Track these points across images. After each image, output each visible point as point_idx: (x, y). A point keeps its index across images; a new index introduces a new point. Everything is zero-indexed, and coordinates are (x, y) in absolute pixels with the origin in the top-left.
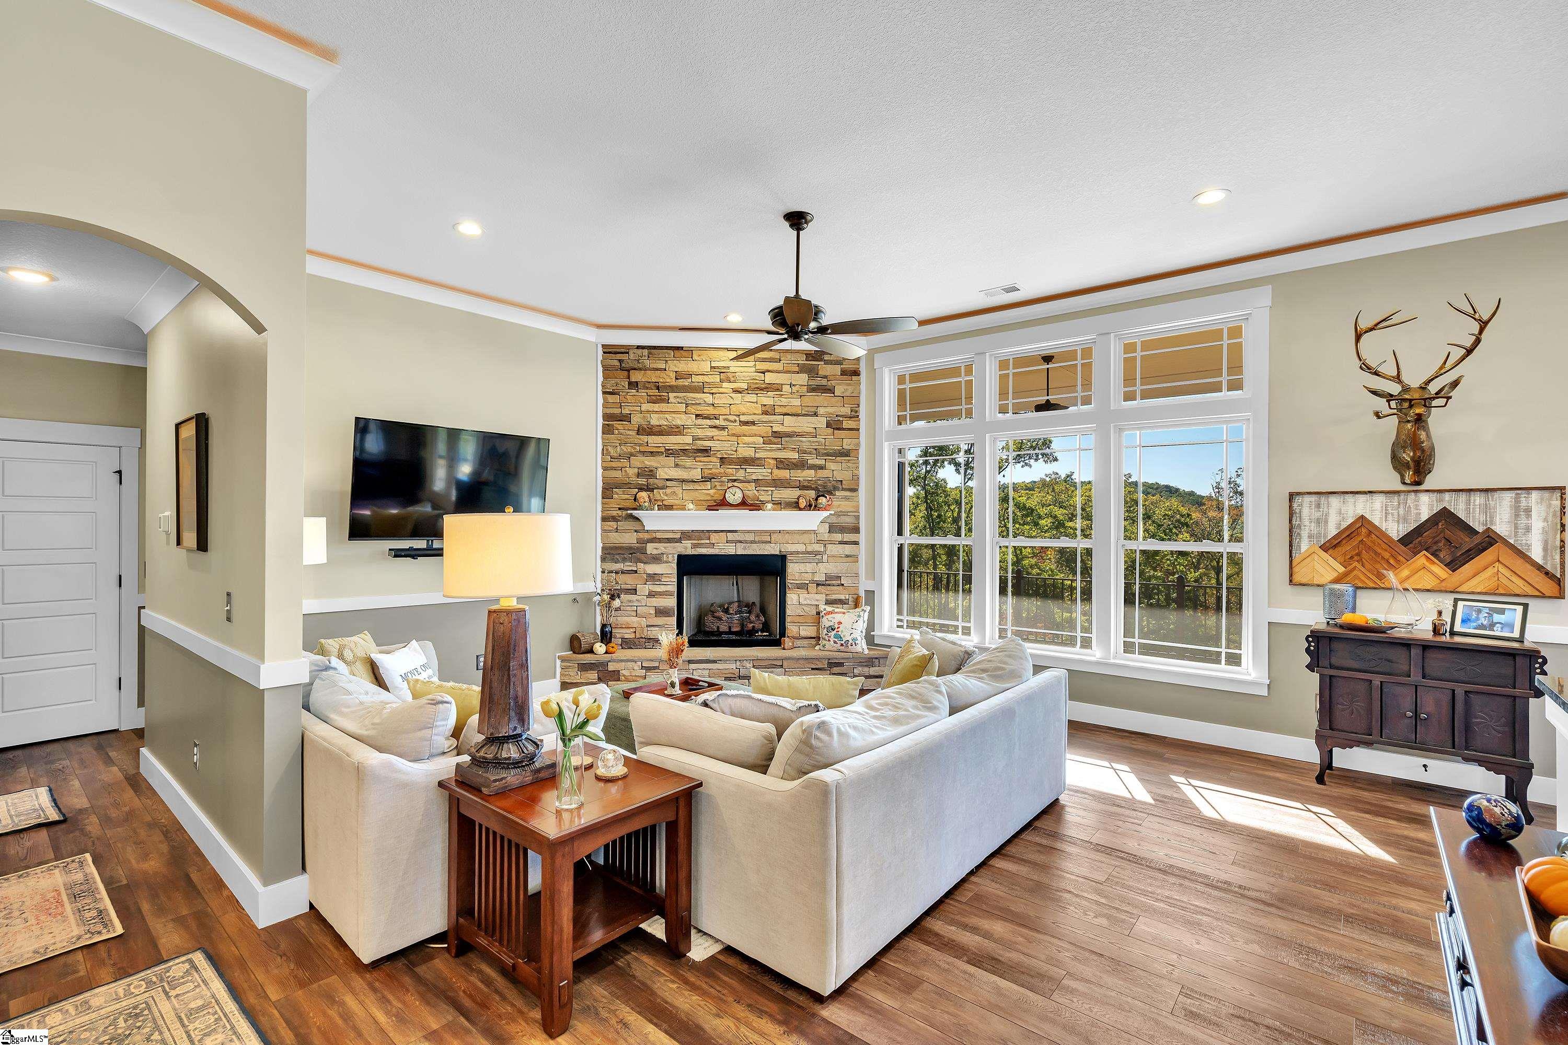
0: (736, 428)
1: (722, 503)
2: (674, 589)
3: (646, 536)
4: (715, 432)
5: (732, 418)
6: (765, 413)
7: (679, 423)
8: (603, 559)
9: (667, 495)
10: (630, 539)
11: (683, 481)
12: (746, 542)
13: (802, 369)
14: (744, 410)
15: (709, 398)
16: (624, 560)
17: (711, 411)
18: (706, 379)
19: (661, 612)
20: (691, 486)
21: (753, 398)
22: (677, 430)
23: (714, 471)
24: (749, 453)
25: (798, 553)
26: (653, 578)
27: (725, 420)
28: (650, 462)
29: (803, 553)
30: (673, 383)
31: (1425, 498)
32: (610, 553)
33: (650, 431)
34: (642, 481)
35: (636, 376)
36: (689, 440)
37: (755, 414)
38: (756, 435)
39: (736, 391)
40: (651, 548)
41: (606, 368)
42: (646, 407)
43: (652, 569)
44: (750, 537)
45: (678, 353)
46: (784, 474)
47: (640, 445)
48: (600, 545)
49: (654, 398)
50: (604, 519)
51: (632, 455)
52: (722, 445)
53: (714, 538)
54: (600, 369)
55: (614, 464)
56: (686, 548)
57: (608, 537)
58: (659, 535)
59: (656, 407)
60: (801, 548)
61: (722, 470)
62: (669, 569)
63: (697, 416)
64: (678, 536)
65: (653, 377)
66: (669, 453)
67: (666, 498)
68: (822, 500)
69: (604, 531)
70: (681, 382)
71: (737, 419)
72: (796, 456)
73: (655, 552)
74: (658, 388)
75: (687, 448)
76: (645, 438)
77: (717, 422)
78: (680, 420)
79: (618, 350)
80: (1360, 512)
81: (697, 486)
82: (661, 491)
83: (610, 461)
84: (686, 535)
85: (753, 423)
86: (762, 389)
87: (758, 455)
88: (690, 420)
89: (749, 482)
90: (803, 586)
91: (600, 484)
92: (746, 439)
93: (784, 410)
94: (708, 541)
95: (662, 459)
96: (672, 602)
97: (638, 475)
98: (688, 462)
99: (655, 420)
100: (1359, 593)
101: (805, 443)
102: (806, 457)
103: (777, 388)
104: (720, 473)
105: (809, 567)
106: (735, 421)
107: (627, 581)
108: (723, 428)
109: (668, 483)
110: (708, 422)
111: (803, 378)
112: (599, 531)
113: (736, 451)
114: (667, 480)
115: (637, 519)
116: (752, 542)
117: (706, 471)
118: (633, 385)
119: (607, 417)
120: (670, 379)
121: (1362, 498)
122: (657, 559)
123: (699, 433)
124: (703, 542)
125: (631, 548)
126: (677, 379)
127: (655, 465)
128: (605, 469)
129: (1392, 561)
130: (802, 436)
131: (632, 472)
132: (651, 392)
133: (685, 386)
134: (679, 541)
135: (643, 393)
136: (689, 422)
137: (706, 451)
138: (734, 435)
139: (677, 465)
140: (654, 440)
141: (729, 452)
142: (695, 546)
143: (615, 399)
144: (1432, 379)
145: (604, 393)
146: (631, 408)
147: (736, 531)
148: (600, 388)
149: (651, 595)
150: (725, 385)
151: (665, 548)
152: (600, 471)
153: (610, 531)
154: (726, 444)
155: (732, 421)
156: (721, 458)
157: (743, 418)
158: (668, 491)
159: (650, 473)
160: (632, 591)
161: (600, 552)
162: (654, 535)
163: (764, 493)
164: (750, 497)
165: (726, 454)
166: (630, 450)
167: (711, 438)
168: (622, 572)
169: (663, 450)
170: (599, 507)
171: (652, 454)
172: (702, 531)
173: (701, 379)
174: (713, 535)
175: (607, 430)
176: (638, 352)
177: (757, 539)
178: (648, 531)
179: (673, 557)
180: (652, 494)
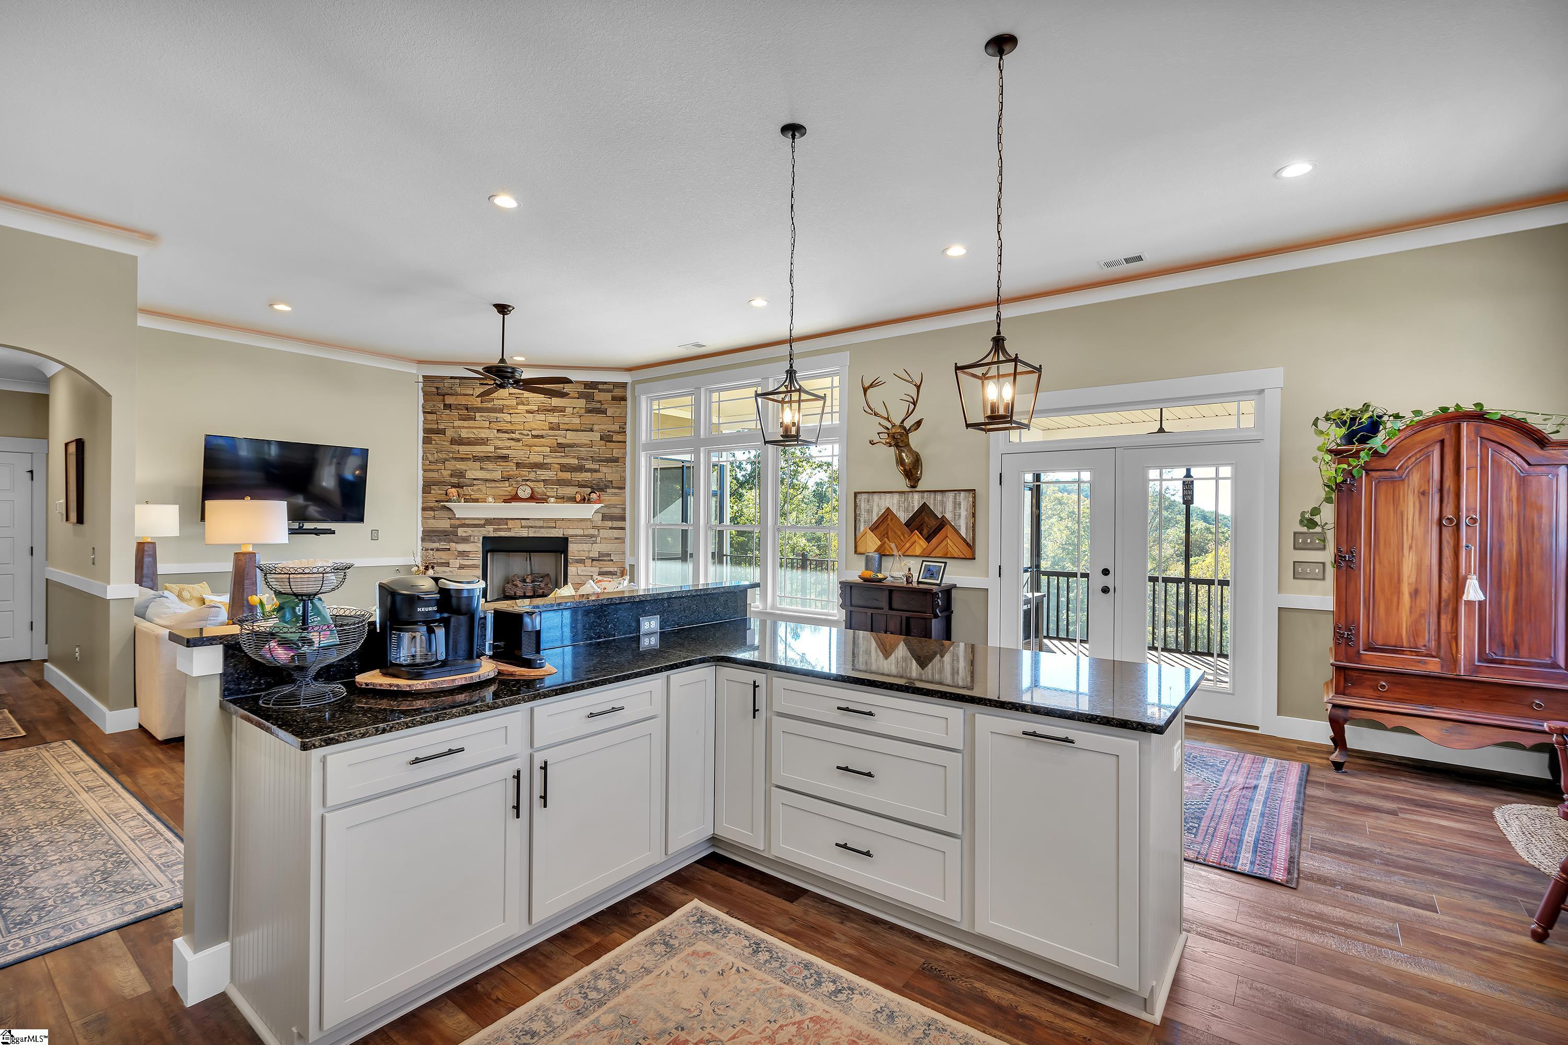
0: (528, 440)
1: (515, 498)
2: (480, 563)
3: (457, 522)
4: (512, 443)
5: (525, 432)
6: (551, 429)
7: (483, 436)
8: (423, 540)
9: (474, 491)
10: (444, 524)
11: (487, 480)
12: (536, 527)
13: (581, 396)
14: (535, 427)
15: (507, 418)
16: (440, 541)
17: (509, 427)
18: (505, 402)
20: (493, 484)
21: (542, 417)
22: (484, 442)
23: (511, 473)
24: (539, 459)
25: (577, 536)
26: (463, 554)
27: (520, 434)
28: (460, 466)
29: (581, 536)
30: (479, 405)
31: (916, 496)
32: (429, 535)
33: (460, 442)
34: (455, 480)
35: (449, 400)
36: (491, 449)
37: (543, 430)
38: (544, 446)
39: (528, 412)
40: (461, 532)
41: (426, 394)
42: (457, 423)
43: (462, 547)
44: (540, 524)
46: (567, 475)
47: (453, 452)
48: (421, 529)
49: (464, 416)
50: (424, 509)
51: (446, 460)
52: (518, 453)
53: (510, 523)
54: (421, 394)
55: (432, 467)
56: (489, 532)
57: (427, 523)
58: (467, 522)
59: (465, 424)
60: (580, 532)
61: (517, 473)
62: (476, 548)
63: (498, 430)
64: (482, 522)
65: (463, 401)
66: (476, 459)
67: (473, 493)
68: (594, 496)
69: (424, 518)
70: (489, 405)
71: (530, 433)
72: (576, 462)
73: (464, 534)
74: (467, 409)
75: (490, 455)
76: (456, 447)
77: (514, 436)
78: (484, 434)
79: (435, 380)
80: (888, 505)
81: (497, 485)
82: (468, 488)
83: (429, 465)
84: (489, 522)
85: (542, 437)
86: (549, 411)
87: (545, 461)
88: (492, 434)
89: (538, 481)
90: (581, 561)
91: (421, 483)
92: (537, 449)
93: (567, 427)
94: (506, 527)
95: (470, 463)
96: (479, 572)
97: (451, 476)
98: (490, 466)
99: (464, 434)
100: (884, 558)
101: (583, 452)
102: (584, 462)
103: (562, 410)
104: (516, 475)
105: (586, 547)
106: (528, 435)
107: (442, 556)
108: (518, 440)
109: (475, 482)
110: (507, 435)
111: (582, 403)
112: (420, 519)
113: (528, 458)
114: (474, 479)
115: (449, 509)
116: (541, 527)
117: (504, 472)
118: (448, 407)
119: (426, 431)
120: (477, 402)
121: (888, 495)
122: (465, 540)
123: (499, 444)
124: (502, 527)
125: (445, 531)
126: (482, 402)
127: (464, 467)
128: (425, 470)
129: (902, 538)
130: (581, 447)
131: (446, 473)
132: (461, 412)
133: (488, 407)
134: (483, 526)
135: (455, 413)
136: (492, 436)
137: (505, 458)
138: (526, 445)
139: (482, 469)
140: (463, 449)
141: (523, 459)
142: (495, 530)
143: (434, 417)
144: (905, 419)
145: (424, 412)
146: (446, 424)
147: (528, 519)
148: (421, 409)
149: (462, 567)
150: (519, 407)
151: (472, 531)
152: (421, 472)
153: (429, 518)
154: (522, 453)
155: (525, 435)
156: (517, 463)
157: (534, 433)
158: (475, 488)
159: (461, 474)
160: (447, 564)
161: (420, 535)
162: (464, 522)
163: (549, 490)
164: (538, 493)
165: (521, 460)
166: (444, 456)
167: (509, 448)
168: (438, 550)
169: (471, 457)
170: (420, 500)
171: (462, 459)
172: (502, 519)
173: (501, 402)
174: (509, 522)
175: (426, 441)
176: (452, 381)
177: (545, 525)
178: (458, 519)
179: (479, 538)
180: (460, 490)
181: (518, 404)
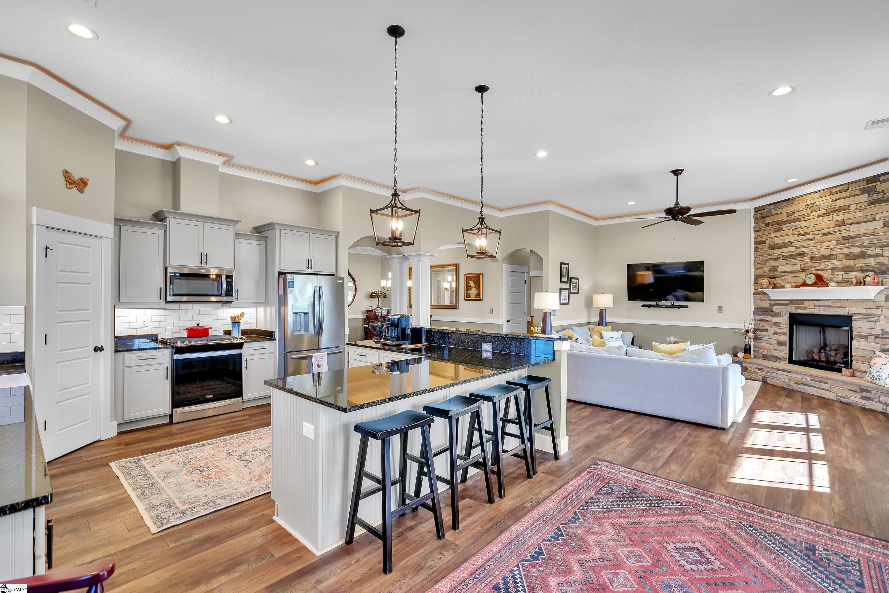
0: (820, 238)
1: (804, 284)
2: (787, 331)
3: (773, 302)
4: (808, 242)
5: (817, 232)
6: (837, 226)
7: (788, 240)
8: (754, 313)
9: (782, 281)
10: (765, 304)
11: (790, 272)
12: (824, 306)
13: (863, 191)
14: (823, 227)
15: (804, 224)
16: (763, 314)
17: (805, 230)
18: (802, 213)
19: (780, 343)
20: (794, 275)
21: (829, 218)
22: (789, 244)
23: (807, 265)
24: (827, 252)
25: (860, 314)
26: (776, 324)
27: (813, 234)
28: (774, 263)
29: (864, 315)
30: (786, 219)
32: (758, 311)
33: (773, 247)
34: (771, 274)
35: (768, 220)
36: (793, 249)
37: (830, 228)
38: (831, 241)
39: (819, 216)
40: (775, 309)
41: (756, 219)
42: (773, 235)
43: (775, 320)
44: (829, 303)
45: (788, 202)
46: (851, 263)
47: (770, 255)
48: (753, 307)
49: (776, 229)
50: (755, 294)
51: (767, 260)
52: (811, 249)
53: (806, 304)
54: (753, 220)
55: (758, 266)
56: (792, 309)
57: (756, 303)
58: (779, 302)
59: (777, 234)
60: (864, 311)
61: (811, 264)
62: (784, 320)
63: (798, 235)
64: (788, 302)
65: (776, 218)
66: (785, 257)
67: (781, 282)
69: (755, 300)
70: (792, 217)
71: (820, 232)
72: (859, 250)
73: (777, 311)
74: (778, 224)
75: (792, 253)
76: (772, 251)
77: (808, 237)
78: (788, 239)
79: (760, 209)
81: (797, 275)
82: (779, 278)
83: (758, 265)
84: (792, 302)
85: (830, 234)
86: (835, 211)
87: (832, 253)
88: (794, 238)
89: (827, 270)
90: (864, 337)
91: (753, 277)
92: (825, 244)
93: (850, 221)
94: (803, 306)
95: (780, 261)
96: (786, 338)
97: (770, 271)
98: (792, 261)
99: (777, 241)
101: (866, 240)
102: (866, 249)
103: (846, 208)
104: (810, 266)
105: (868, 324)
106: (819, 234)
107: (764, 325)
108: (812, 239)
109: (783, 274)
110: (804, 237)
111: (865, 197)
112: (752, 300)
113: (819, 252)
114: (783, 272)
115: (765, 293)
116: (829, 307)
117: (802, 265)
118: (767, 225)
119: (756, 243)
120: (784, 218)
122: (777, 315)
123: (799, 244)
124: (800, 306)
125: (766, 308)
126: (787, 217)
127: (776, 264)
128: (755, 269)
130: (863, 236)
131: (766, 269)
132: (775, 227)
133: (791, 219)
134: (787, 305)
135: (771, 228)
136: (793, 239)
137: (802, 254)
138: (818, 243)
139: (787, 264)
140: (776, 252)
141: (815, 253)
142: (797, 308)
143: (760, 233)
145: (755, 231)
146: (766, 237)
147: (819, 300)
148: (752, 229)
149: (775, 333)
150: (812, 214)
151: (782, 309)
152: (753, 270)
153: (757, 300)
154: (814, 248)
155: (817, 235)
156: (811, 257)
157: (823, 231)
158: (783, 278)
159: (774, 269)
160: (766, 331)
161: (753, 310)
162: (776, 302)
163: (835, 276)
164: (827, 279)
165: (813, 254)
166: (766, 258)
167: (804, 247)
168: (761, 320)
169: (780, 256)
170: (752, 288)
171: (776, 259)
172: (800, 300)
173: (799, 213)
174: (805, 302)
175: (756, 249)
176: (769, 207)
177: (832, 304)
178: (773, 300)
179: (785, 314)
180: (771, 281)
181: (812, 212)
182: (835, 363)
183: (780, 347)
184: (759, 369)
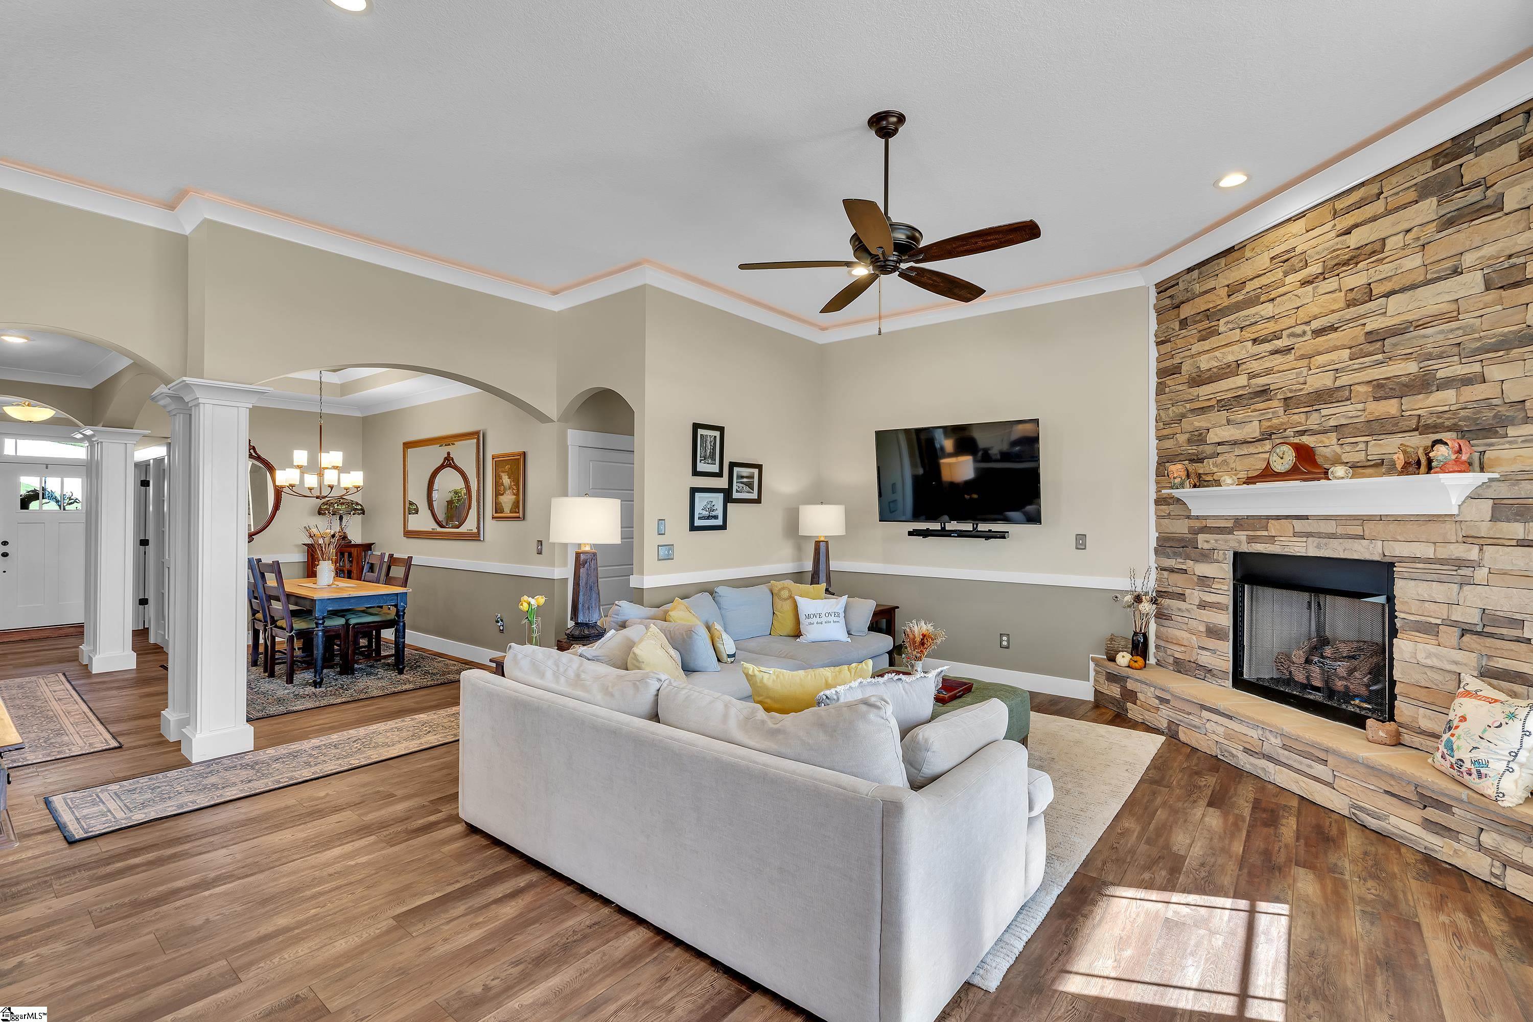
0: (1307, 344)
1: (1268, 474)
2: (1228, 600)
3: (1197, 524)
4: (1278, 359)
5: (1298, 330)
6: (1350, 304)
7: (1231, 358)
8: (1156, 551)
9: (1217, 466)
10: (1181, 528)
11: (1235, 443)
12: (1319, 535)
13: (1424, 191)
14: (1316, 310)
15: (1267, 310)
16: (1176, 555)
17: (1272, 327)
18: (1264, 280)
19: (1213, 632)
20: (1245, 450)
21: (1331, 284)
22: (1234, 370)
23: (1275, 421)
24: (1325, 381)
25: (1415, 559)
26: (1204, 581)
27: (1289, 336)
28: (1199, 422)
29: (1428, 561)
30: (1226, 302)
32: (1164, 545)
33: (1198, 380)
34: (1193, 449)
35: (1186, 311)
36: (1241, 380)
37: (1333, 311)
38: (1335, 349)
39: (1305, 283)
40: (1202, 540)
41: (1160, 312)
42: (1197, 347)
43: (1202, 569)
44: (1330, 527)
45: (1230, 257)
46: (1390, 407)
47: (1191, 401)
48: (1154, 535)
49: (1204, 333)
50: (1158, 502)
51: (1183, 416)
52: (1285, 377)
53: (1274, 528)
54: (1153, 315)
55: (1165, 432)
56: (1240, 542)
57: (1161, 525)
58: (1210, 523)
59: (1206, 345)
60: (1428, 551)
61: (1284, 419)
62: (1223, 571)
63: (1255, 341)
64: (1230, 524)
65: (1201, 304)
66: (1224, 405)
67: (1215, 470)
68: (1440, 452)
69: (1159, 517)
70: (1239, 297)
71: (1307, 328)
72: (1412, 367)
73: (1206, 546)
74: (1208, 318)
75: (1240, 393)
76: (1195, 391)
77: (1279, 344)
78: (1230, 356)
79: (1169, 285)
81: (1252, 449)
82: (1211, 461)
83: (1164, 428)
84: (1240, 523)
85: (1333, 328)
86: (1346, 263)
87: (1338, 383)
88: (1244, 351)
89: (1325, 432)
90: (1429, 629)
91: (1154, 459)
92: (1320, 360)
93: (1388, 287)
94: (1265, 533)
95: (1213, 415)
96: (1225, 620)
97: (1189, 441)
98: (1239, 414)
99: (1205, 363)
101: (1433, 337)
102: (1433, 364)
103: (1376, 249)
104: (1282, 424)
105: (1439, 591)
106: (1304, 333)
107: (1176, 582)
108: (1288, 350)
109: (1220, 449)
110: (1268, 347)
111: (1429, 208)
112: (1153, 517)
113: (1305, 383)
114: (1219, 444)
115: (1178, 501)
116: (1332, 536)
117: (1263, 423)
118: (1184, 323)
119: (1161, 373)
120: (1220, 299)
122: (1205, 556)
123: (1255, 366)
124: (1259, 533)
125: (1182, 540)
126: (1229, 296)
127: (1204, 424)
128: (1159, 438)
130: (1424, 326)
131: (1182, 438)
132: (1200, 326)
133: (1237, 302)
134: (1229, 531)
135: (1192, 331)
136: (1243, 355)
137: (1264, 393)
138: (1302, 357)
139: (1229, 422)
140: (1205, 391)
141: (1294, 387)
142: (1251, 540)
143: (1168, 347)
145: (1158, 344)
146: (1182, 355)
147: (1306, 518)
148: (1152, 339)
149: (1203, 605)
150: (1288, 280)
151: (1216, 541)
152: (1154, 442)
153: (1163, 517)
154: (1292, 375)
155: (1299, 336)
156: (1285, 399)
157: (1315, 325)
158: (1220, 459)
159: (1199, 438)
160: (1181, 597)
161: (1153, 544)
162: (1204, 523)
163: (1347, 448)
164: (1325, 457)
165: (1291, 391)
166: (1181, 410)
167: (1269, 372)
168: (1172, 570)
169: (1213, 402)
170: (1153, 488)
171: (1203, 410)
172: (1259, 518)
173: (1256, 283)
174: (1272, 523)
175: (1161, 389)
176: (1187, 277)
177: (1340, 530)
178: (1197, 518)
179: (1224, 554)
180: (1192, 467)
181: (1286, 274)
182: (1347, 696)
183: (1212, 643)
184: (1163, 701)
